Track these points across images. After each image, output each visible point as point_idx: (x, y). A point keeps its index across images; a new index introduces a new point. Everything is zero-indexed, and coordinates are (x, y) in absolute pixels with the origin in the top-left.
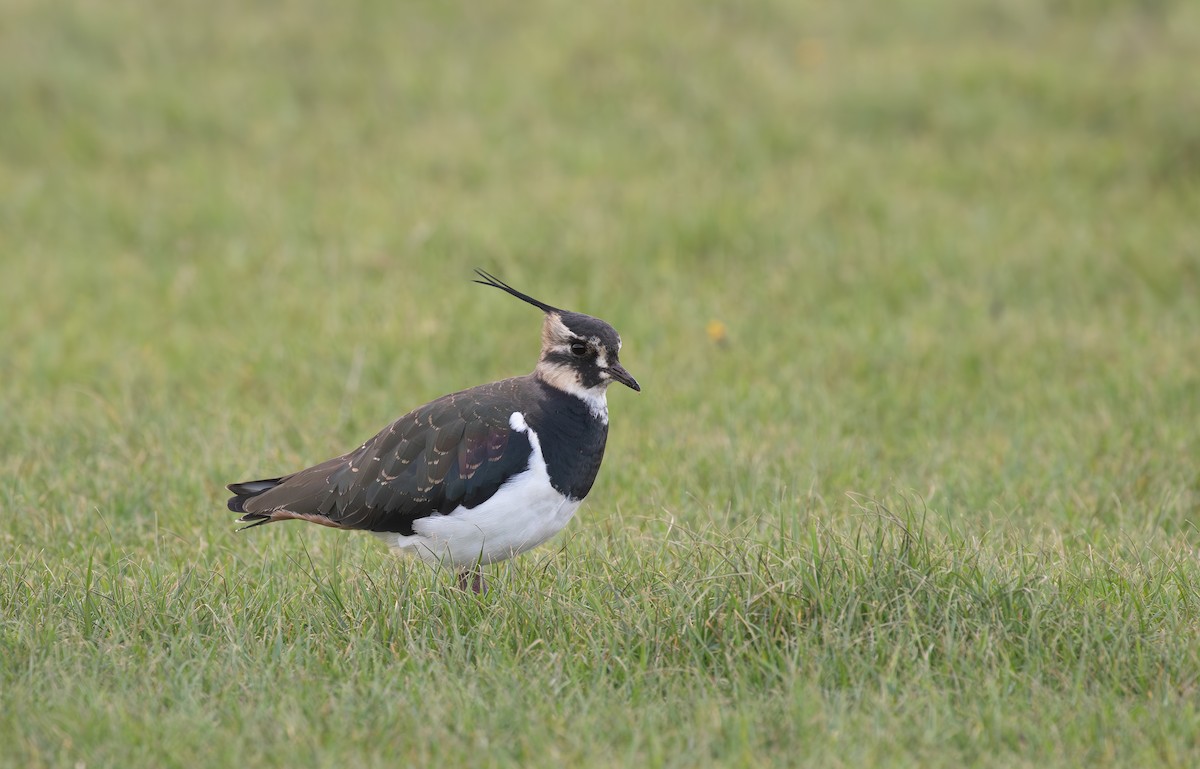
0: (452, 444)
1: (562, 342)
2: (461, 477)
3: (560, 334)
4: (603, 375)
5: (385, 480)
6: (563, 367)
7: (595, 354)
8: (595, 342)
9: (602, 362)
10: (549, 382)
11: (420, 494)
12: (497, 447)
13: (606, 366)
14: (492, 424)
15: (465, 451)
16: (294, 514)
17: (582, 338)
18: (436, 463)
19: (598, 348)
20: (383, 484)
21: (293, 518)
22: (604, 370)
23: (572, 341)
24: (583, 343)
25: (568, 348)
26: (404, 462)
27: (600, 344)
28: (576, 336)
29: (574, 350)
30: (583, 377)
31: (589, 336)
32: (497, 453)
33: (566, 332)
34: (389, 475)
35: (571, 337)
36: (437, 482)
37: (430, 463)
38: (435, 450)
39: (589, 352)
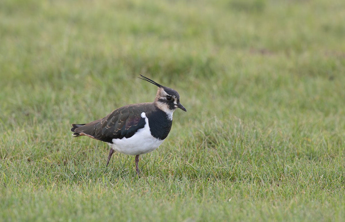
0: (125, 119)
1: (164, 96)
2: (125, 129)
3: (164, 94)
4: (176, 106)
5: (108, 127)
6: (164, 104)
7: (174, 100)
8: (174, 97)
9: (175, 103)
10: (159, 108)
11: (115, 132)
12: (137, 122)
13: (176, 104)
14: (136, 115)
15: (128, 122)
16: (85, 134)
17: (171, 96)
18: (120, 124)
19: (175, 99)
20: (107, 128)
21: (85, 135)
22: (176, 105)
23: (167, 96)
24: (171, 97)
25: (166, 98)
26: (113, 123)
27: (175, 98)
28: (169, 95)
29: (167, 99)
30: (170, 107)
31: (172, 95)
32: (136, 123)
33: (166, 94)
34: (109, 126)
35: (167, 95)
36: (120, 130)
37: (119, 124)
38: (120, 120)
39: (172, 100)
